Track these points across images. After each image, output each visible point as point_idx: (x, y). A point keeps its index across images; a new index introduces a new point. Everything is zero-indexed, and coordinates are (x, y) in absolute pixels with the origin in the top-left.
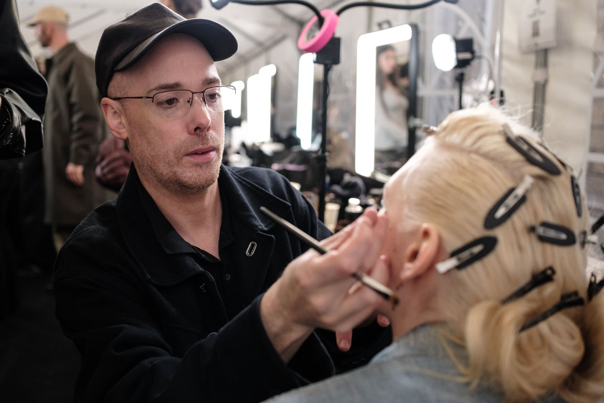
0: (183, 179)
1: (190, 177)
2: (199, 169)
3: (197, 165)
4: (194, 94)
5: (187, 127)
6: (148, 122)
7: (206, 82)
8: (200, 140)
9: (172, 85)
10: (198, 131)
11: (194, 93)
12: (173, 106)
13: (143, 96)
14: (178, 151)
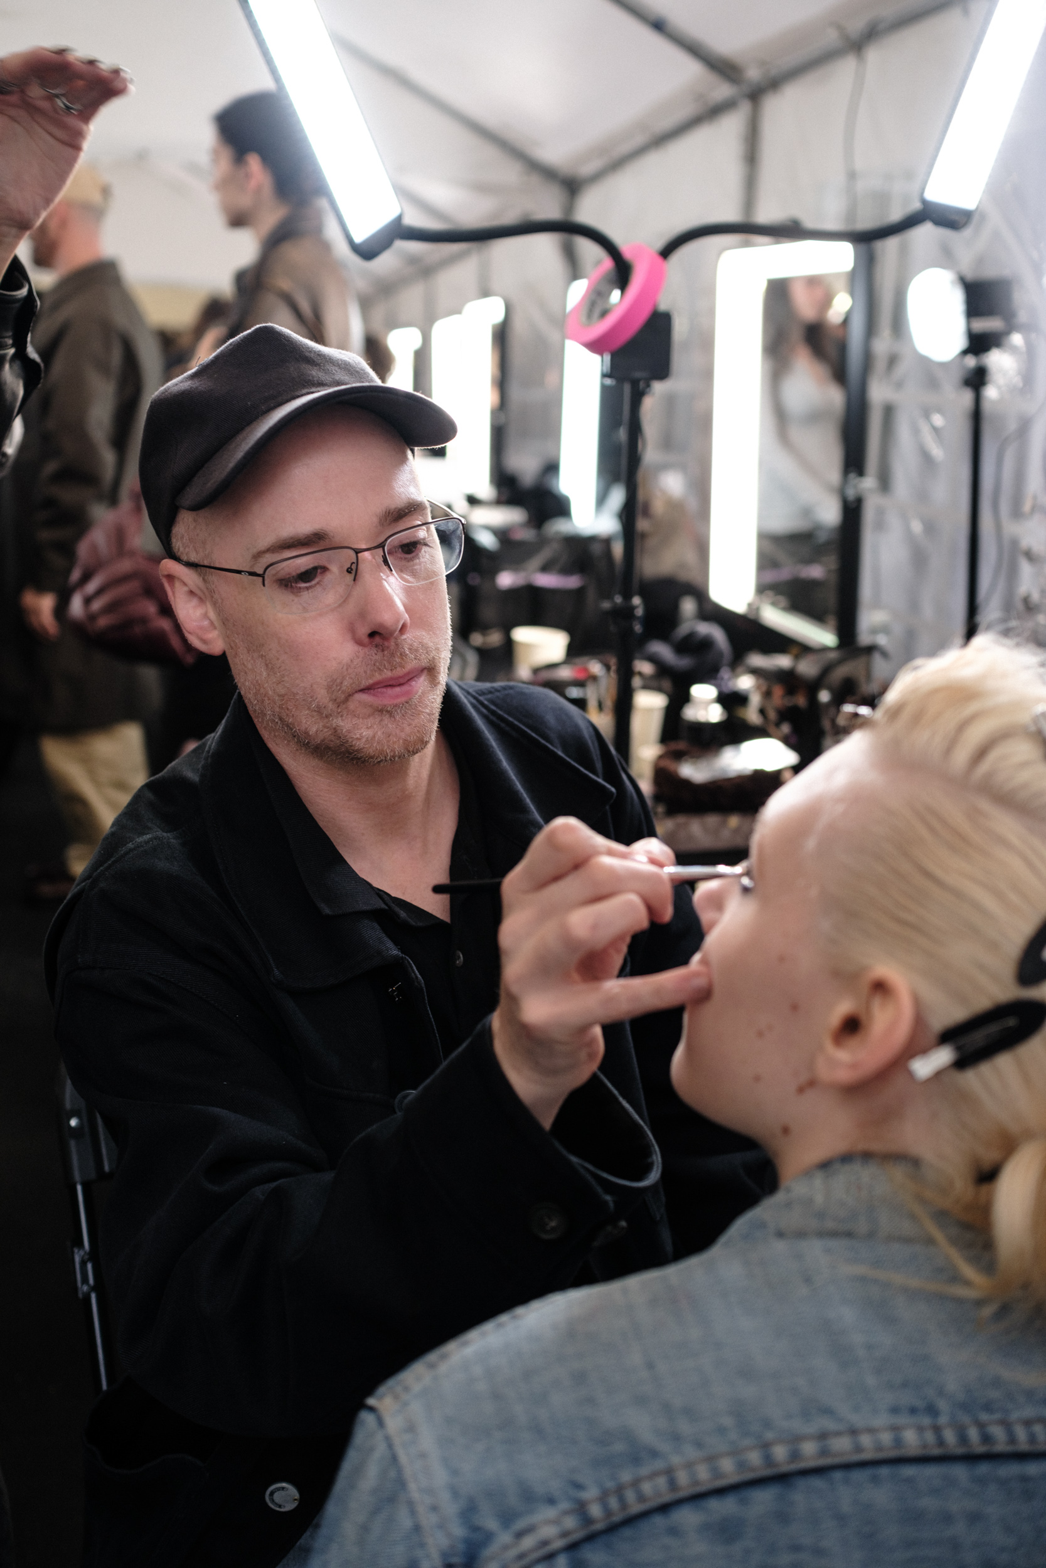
0: (354, 743)
1: (369, 739)
2: (386, 719)
3: (381, 711)
4: (359, 555)
5: (351, 630)
6: (263, 624)
7: (388, 519)
8: (385, 658)
9: (306, 538)
10: (377, 639)
11: (358, 551)
12: (315, 585)
13: (243, 570)
14: (334, 686)
